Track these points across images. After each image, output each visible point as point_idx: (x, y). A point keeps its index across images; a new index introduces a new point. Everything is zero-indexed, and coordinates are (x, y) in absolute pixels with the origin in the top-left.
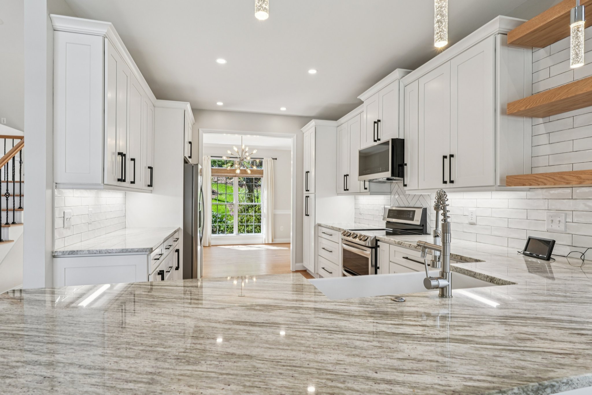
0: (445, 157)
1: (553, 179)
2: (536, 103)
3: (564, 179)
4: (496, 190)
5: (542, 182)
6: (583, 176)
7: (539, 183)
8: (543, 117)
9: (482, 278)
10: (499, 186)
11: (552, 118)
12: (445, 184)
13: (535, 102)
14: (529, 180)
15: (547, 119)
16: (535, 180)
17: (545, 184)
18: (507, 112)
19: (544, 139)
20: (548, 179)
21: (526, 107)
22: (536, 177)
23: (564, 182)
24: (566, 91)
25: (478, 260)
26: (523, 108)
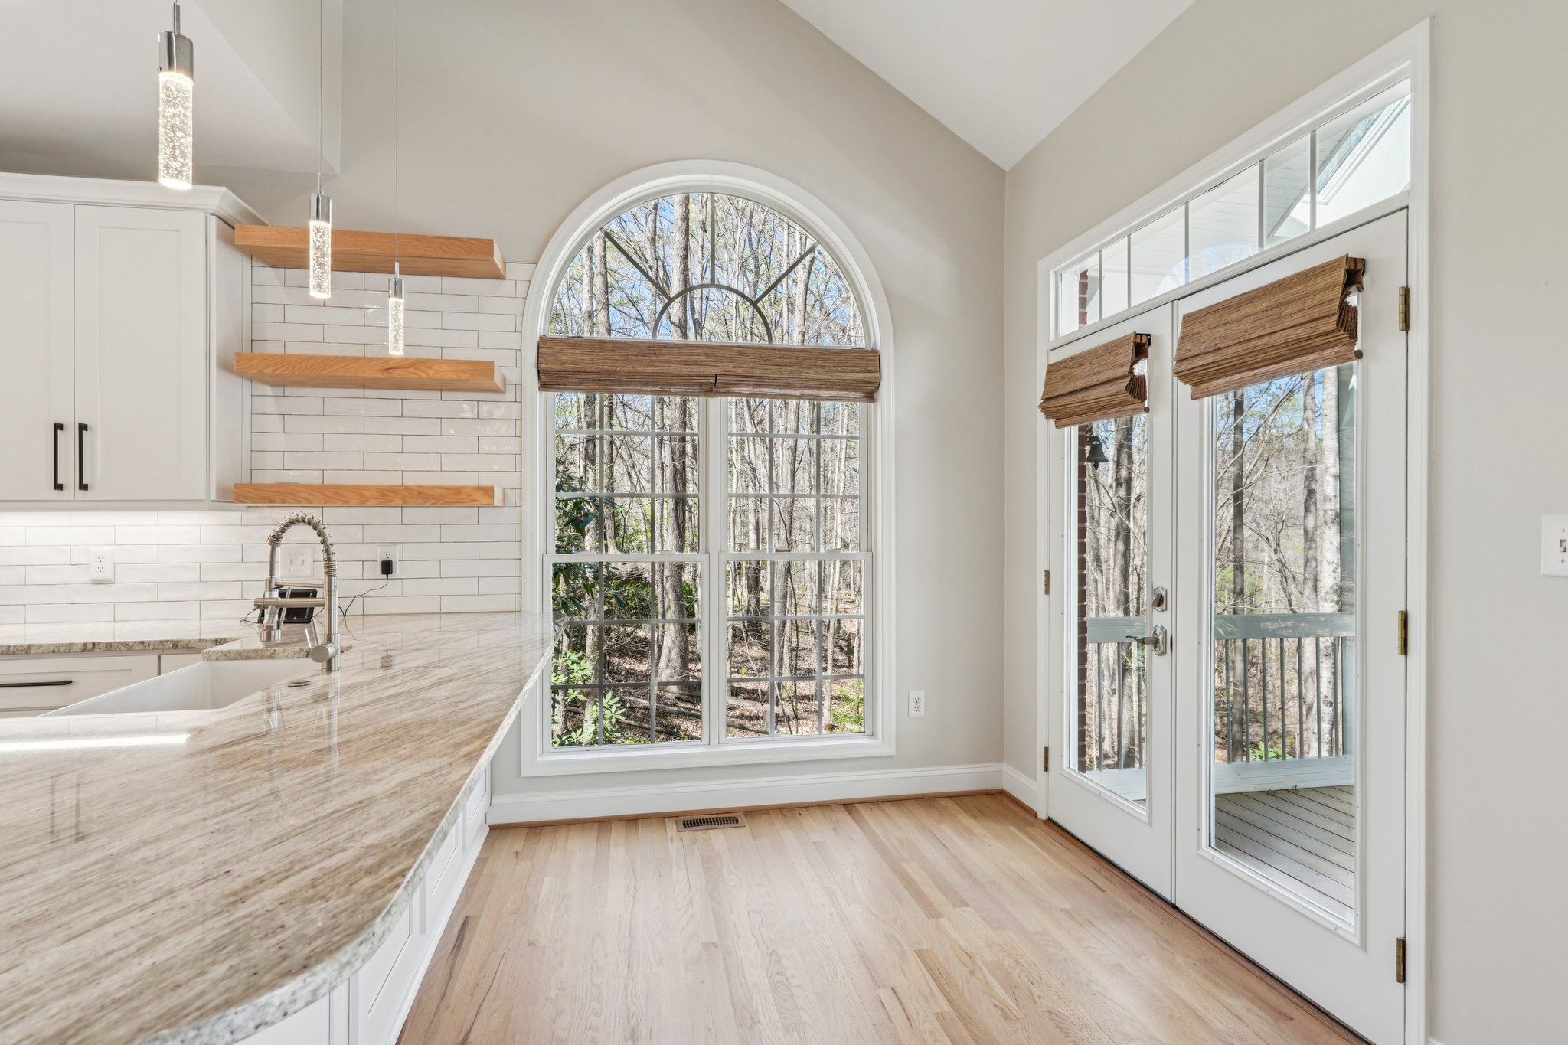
0: (58, 427)
1: (322, 493)
2: (294, 368)
3: (340, 495)
4: (209, 510)
5: (306, 499)
6: (367, 493)
7: (299, 499)
8: (274, 385)
9: (289, 656)
10: (212, 501)
11: (289, 391)
12: (58, 492)
13: (292, 366)
14: (281, 493)
15: (280, 391)
16: (294, 495)
17: (310, 502)
18: (235, 367)
19: (273, 423)
20: (315, 493)
21: (276, 370)
22: (294, 490)
23: (340, 500)
24: (342, 365)
25: (221, 640)
26: (269, 371)
